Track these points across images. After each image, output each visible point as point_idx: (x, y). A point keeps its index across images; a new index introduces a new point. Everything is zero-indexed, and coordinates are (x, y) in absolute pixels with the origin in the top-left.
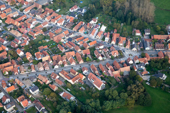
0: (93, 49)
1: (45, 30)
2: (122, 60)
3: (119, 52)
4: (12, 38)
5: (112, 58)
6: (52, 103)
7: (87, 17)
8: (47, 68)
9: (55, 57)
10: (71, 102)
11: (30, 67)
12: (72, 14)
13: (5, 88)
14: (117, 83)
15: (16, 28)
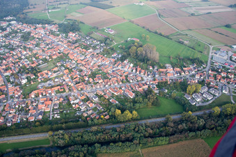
0: (127, 76)
1: (99, 66)
2: (143, 82)
3: (142, 78)
4: (81, 71)
5: (138, 81)
6: (106, 105)
7: (122, 59)
8: (102, 87)
9: (106, 81)
10: (116, 105)
11: (92, 86)
12: (114, 58)
13: (80, 97)
14: (141, 94)
15: (83, 65)
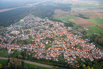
0: (91, 50)
1: (79, 43)
2: (99, 55)
3: (98, 53)
4: (71, 44)
5: (96, 54)
6: (79, 61)
7: (90, 42)
8: (79, 52)
9: (81, 50)
10: (84, 62)
11: (74, 51)
12: (86, 41)
13: (68, 55)
14: (97, 60)
15: (72, 41)
